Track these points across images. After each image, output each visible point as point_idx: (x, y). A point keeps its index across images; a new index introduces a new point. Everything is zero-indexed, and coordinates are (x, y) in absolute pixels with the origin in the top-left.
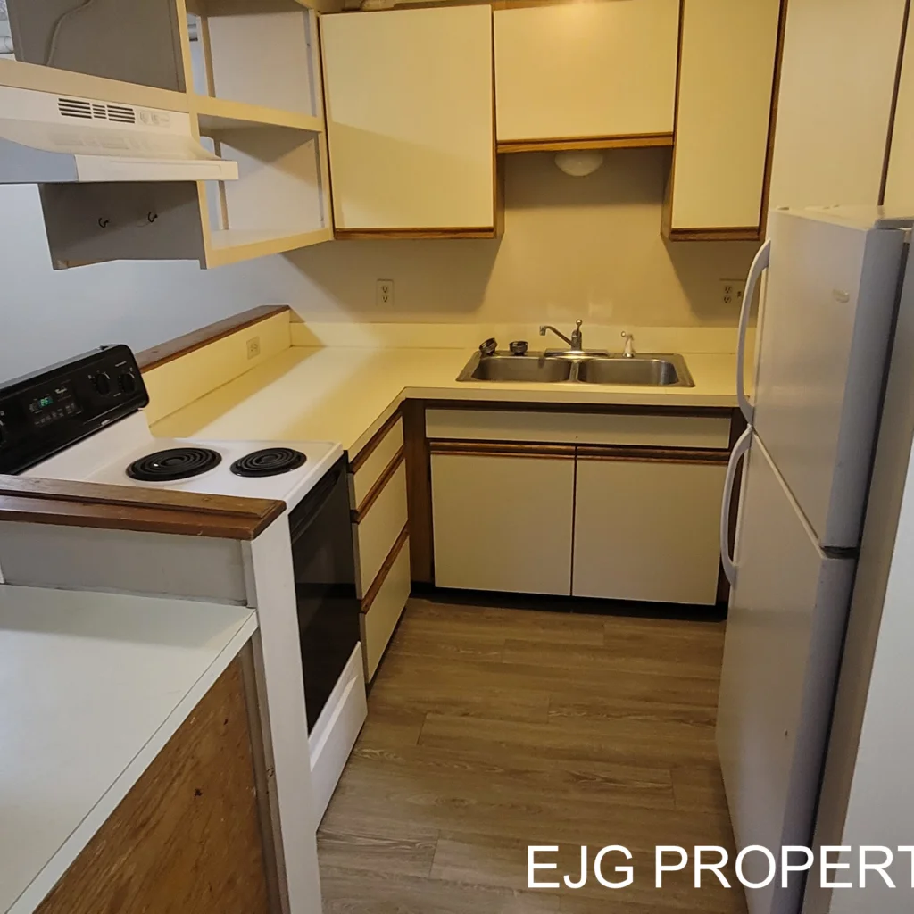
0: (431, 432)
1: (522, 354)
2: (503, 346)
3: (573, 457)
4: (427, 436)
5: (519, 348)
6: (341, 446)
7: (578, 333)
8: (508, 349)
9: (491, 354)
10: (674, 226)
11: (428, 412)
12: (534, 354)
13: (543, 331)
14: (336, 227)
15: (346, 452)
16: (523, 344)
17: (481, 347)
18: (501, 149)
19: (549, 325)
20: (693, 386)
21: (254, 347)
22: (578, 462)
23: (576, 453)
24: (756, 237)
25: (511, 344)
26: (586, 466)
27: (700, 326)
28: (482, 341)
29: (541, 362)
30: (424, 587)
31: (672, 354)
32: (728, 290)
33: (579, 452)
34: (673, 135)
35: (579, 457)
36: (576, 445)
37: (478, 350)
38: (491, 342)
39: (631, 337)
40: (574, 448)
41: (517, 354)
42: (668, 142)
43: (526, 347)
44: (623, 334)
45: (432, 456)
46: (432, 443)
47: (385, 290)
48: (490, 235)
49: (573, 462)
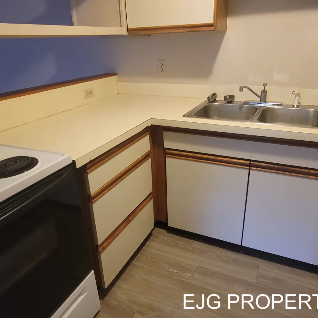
0: (167, 144)
1: (231, 102)
2: (220, 98)
3: (248, 168)
4: (164, 147)
5: (230, 99)
6: (70, 157)
7: (264, 92)
8: (223, 99)
9: (213, 102)
11: (166, 134)
12: (238, 102)
13: (241, 89)
14: (128, 27)
15: (74, 161)
16: (232, 97)
17: (208, 98)
19: (245, 86)
21: (89, 93)
22: (251, 171)
23: (250, 166)
25: (225, 97)
26: (255, 174)
28: (209, 94)
29: (241, 107)
33: (251, 165)
35: (251, 168)
36: (250, 161)
38: (214, 95)
39: (299, 94)
40: (249, 162)
41: (228, 102)
43: (234, 99)
44: (294, 93)
45: (167, 159)
46: (167, 151)
47: (162, 65)
48: (212, 28)
49: (248, 171)
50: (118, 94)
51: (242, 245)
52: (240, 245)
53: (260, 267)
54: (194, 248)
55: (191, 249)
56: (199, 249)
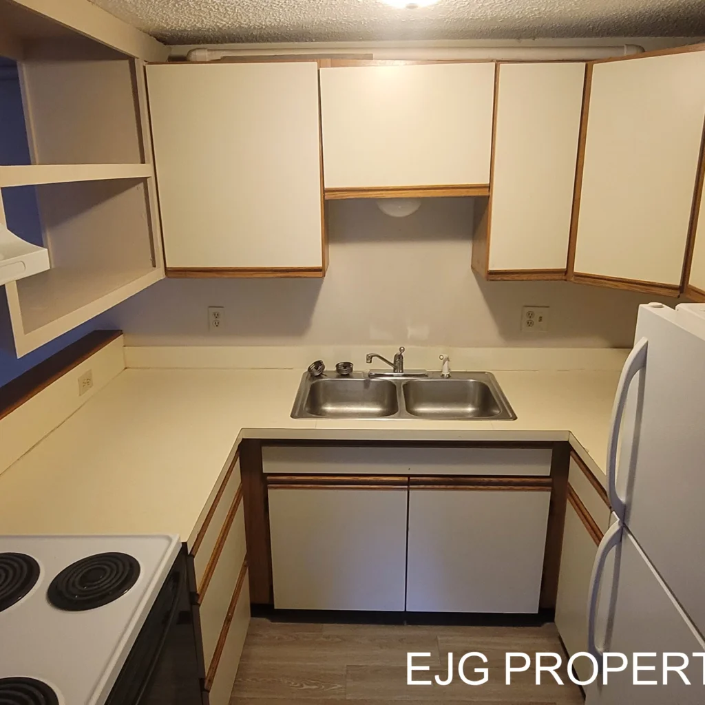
0: (268, 467)
1: (347, 376)
2: (330, 367)
3: (406, 487)
4: (264, 472)
5: (345, 369)
6: (179, 539)
7: (399, 357)
8: (335, 369)
9: (319, 377)
10: (491, 268)
11: (265, 450)
12: (359, 376)
13: (370, 358)
14: (167, 266)
15: (185, 544)
16: (348, 365)
17: (309, 369)
18: (328, 196)
19: (375, 354)
20: (515, 418)
21: (86, 382)
22: (410, 492)
23: (408, 483)
24: (564, 278)
25: (337, 366)
26: (417, 495)
27: (507, 347)
28: (311, 363)
29: (367, 383)
30: (263, 608)
31: (484, 372)
32: (530, 315)
33: (411, 482)
34: (489, 187)
35: (411, 486)
36: (409, 476)
37: (307, 370)
38: (318, 364)
39: (448, 359)
40: (407, 479)
41: (343, 376)
42: (484, 192)
43: (352, 369)
44: (441, 357)
45: (270, 491)
46: (268, 478)
47: (217, 315)
48: (319, 274)
49: (407, 492)
50: (126, 368)
51: (407, 610)
52: (403, 610)
53: (439, 639)
54: (328, 637)
55: (325, 640)
56: (338, 637)
